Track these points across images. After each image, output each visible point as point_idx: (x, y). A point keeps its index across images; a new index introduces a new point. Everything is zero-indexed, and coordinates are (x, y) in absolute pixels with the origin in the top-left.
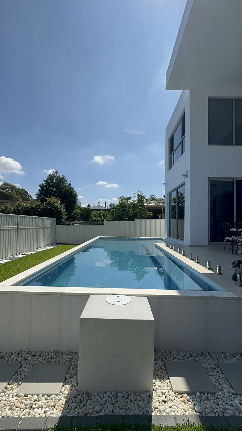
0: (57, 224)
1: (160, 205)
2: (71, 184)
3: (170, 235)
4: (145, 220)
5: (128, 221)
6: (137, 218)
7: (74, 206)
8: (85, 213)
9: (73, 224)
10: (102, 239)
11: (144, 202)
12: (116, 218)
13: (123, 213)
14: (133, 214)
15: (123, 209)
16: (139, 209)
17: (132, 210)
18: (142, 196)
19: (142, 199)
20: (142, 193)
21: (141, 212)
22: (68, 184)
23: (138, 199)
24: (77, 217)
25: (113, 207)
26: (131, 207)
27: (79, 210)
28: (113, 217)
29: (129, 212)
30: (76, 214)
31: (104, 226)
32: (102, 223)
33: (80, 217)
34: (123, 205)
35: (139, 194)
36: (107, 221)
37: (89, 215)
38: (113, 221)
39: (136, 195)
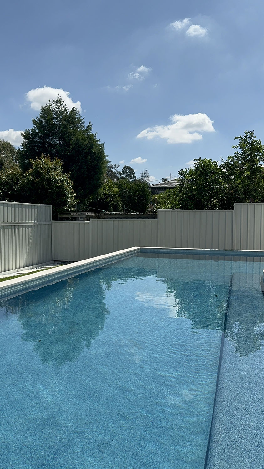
0: (55, 218)
4: (261, 205)
5: (218, 209)
6: (239, 202)
7: (98, 177)
8: (137, 194)
9: (88, 218)
10: (142, 253)
11: (259, 160)
12: (186, 202)
13: (202, 190)
14: (229, 192)
15: (202, 179)
16: (244, 178)
17: (224, 182)
18: (254, 144)
19: (253, 152)
20: (255, 137)
21: (247, 185)
22: (84, 128)
23: (243, 152)
24: (112, 202)
25: (182, 177)
26: (222, 173)
27: (116, 187)
28: (179, 200)
29: (218, 187)
30: (109, 195)
31: (156, 221)
32: (154, 216)
33: (121, 203)
34: (203, 169)
35: (247, 140)
36: (164, 211)
37: (144, 200)
38: (177, 209)
39: (238, 141)
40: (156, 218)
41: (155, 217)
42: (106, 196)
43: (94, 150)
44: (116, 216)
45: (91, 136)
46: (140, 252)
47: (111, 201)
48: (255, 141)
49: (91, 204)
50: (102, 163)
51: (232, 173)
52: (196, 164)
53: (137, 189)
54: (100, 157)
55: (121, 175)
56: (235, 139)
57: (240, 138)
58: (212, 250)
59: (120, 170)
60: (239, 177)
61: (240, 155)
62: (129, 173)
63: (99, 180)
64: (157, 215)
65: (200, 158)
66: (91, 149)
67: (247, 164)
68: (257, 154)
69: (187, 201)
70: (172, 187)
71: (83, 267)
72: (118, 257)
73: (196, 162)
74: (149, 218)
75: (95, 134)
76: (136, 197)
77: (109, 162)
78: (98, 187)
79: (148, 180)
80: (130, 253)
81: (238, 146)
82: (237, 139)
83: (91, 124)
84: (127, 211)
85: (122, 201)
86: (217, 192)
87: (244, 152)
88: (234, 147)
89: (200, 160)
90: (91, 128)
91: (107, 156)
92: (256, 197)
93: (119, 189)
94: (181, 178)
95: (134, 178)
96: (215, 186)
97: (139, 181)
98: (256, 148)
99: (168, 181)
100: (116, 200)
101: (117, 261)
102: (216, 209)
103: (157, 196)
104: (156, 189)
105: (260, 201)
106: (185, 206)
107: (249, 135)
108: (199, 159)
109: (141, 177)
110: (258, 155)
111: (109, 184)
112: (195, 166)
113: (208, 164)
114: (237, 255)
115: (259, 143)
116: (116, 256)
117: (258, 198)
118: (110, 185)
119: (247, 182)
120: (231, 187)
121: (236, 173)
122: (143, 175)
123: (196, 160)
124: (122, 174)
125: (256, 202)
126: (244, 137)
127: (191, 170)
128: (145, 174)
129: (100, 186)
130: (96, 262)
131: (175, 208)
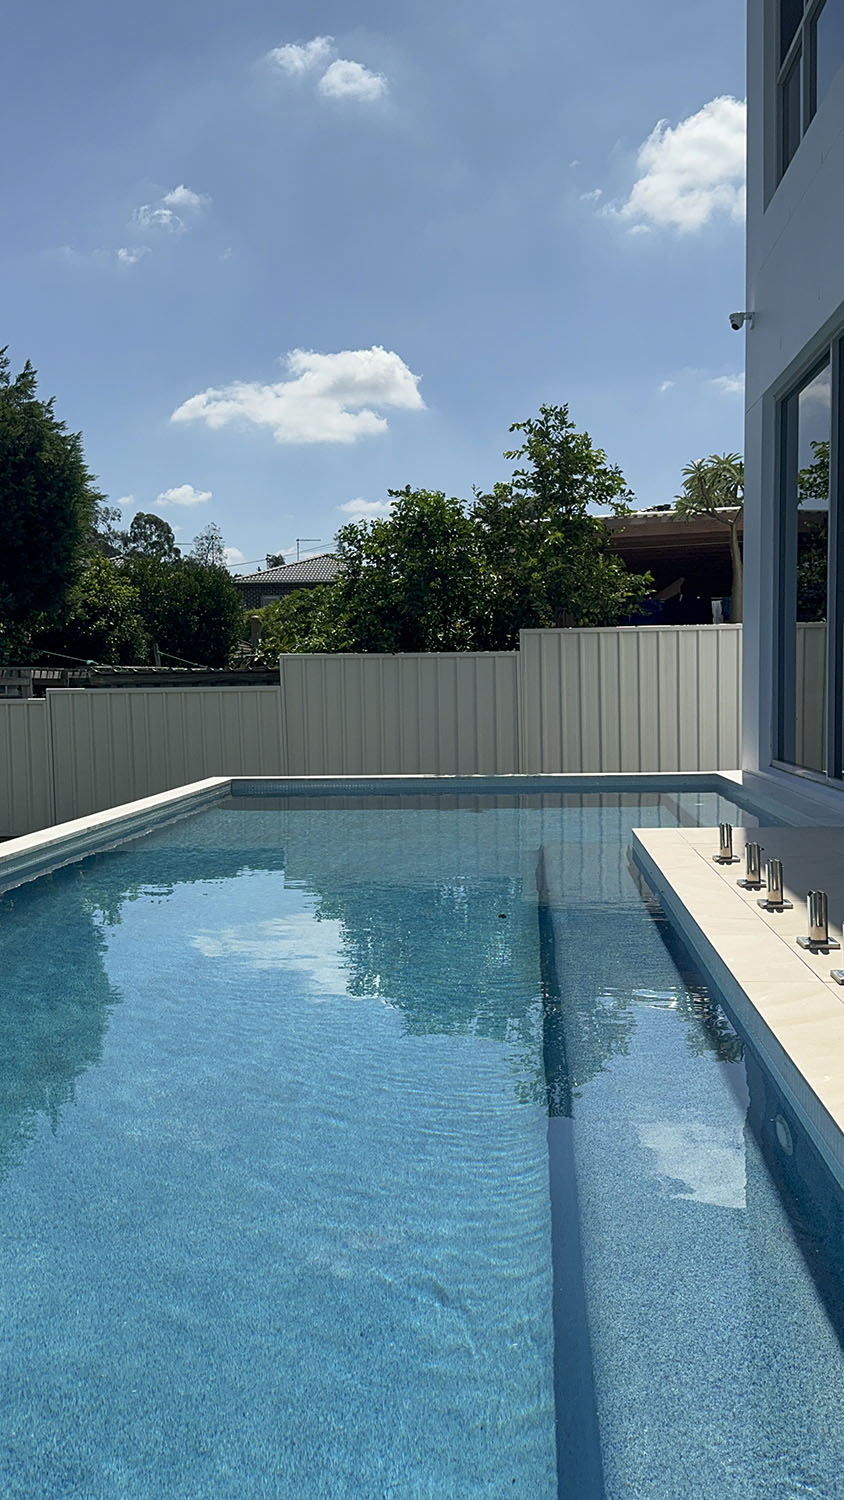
1: (713, 514)
2: (32, 383)
3: (780, 747)
4: (598, 633)
5: (469, 651)
6: (533, 627)
7: (67, 549)
8: (196, 606)
9: (39, 689)
10: (237, 796)
11: (585, 498)
12: (372, 628)
13: (421, 590)
14: (500, 597)
15: (418, 555)
16: (546, 551)
17: (488, 564)
18: (571, 445)
19: (567, 472)
20: (572, 425)
21: (557, 572)
22: (8, 383)
23: (538, 469)
24: (116, 632)
25: (352, 548)
26: (480, 537)
27: (126, 583)
28: (347, 622)
29: (468, 580)
30: (104, 610)
31: (276, 691)
32: (267, 675)
33: (144, 637)
34: (420, 524)
35: (549, 433)
36: (301, 660)
37: (221, 623)
38: (344, 650)
39: (522, 438)
40: (277, 682)
41: (272, 678)
42: (95, 611)
43: (46, 457)
44: (140, 679)
45: (33, 410)
46: (233, 793)
47: (112, 628)
48: (573, 438)
49: (40, 641)
50: (77, 501)
51: (509, 536)
52: (398, 506)
53: (196, 590)
54: (68, 480)
55: (126, 545)
56: (512, 430)
57: (528, 428)
58: (464, 778)
59: (124, 526)
60: (530, 549)
61: (531, 481)
62: (154, 538)
63: (69, 558)
64: (278, 671)
65: (408, 487)
66: (38, 454)
67: (549, 510)
68: (578, 477)
69: (374, 625)
70: (311, 583)
71: (51, 852)
72: (162, 813)
73: (397, 501)
74: (250, 684)
75: (47, 402)
76: (193, 614)
77: (101, 498)
78: (66, 580)
79: (221, 560)
80: (199, 799)
81: (522, 452)
82: (518, 428)
83: (33, 370)
84: (165, 661)
85: (146, 629)
86: (463, 596)
87: (543, 472)
88: (509, 455)
89: (407, 493)
90: (32, 381)
91: (91, 478)
92: (585, 611)
93: (138, 590)
94: (350, 550)
95: (173, 556)
96: (461, 576)
97: (191, 562)
98: (577, 458)
99: (287, 563)
100: (130, 626)
101: (162, 825)
102: (462, 650)
103: (257, 614)
104: (255, 590)
105: (593, 621)
106: (368, 643)
107: (553, 417)
108: (404, 490)
109: (195, 551)
110: (584, 481)
111: (100, 572)
112: (395, 513)
113: (436, 508)
114: (533, 790)
115: (585, 444)
116: (156, 810)
117: (588, 612)
118: (103, 574)
119: (556, 564)
120: (508, 580)
121: (522, 535)
122: (202, 544)
123: (397, 494)
124: (130, 541)
125: (584, 626)
126: (539, 425)
127: (379, 527)
128: (211, 541)
129: (72, 578)
130: (91, 831)
131: (337, 647)
